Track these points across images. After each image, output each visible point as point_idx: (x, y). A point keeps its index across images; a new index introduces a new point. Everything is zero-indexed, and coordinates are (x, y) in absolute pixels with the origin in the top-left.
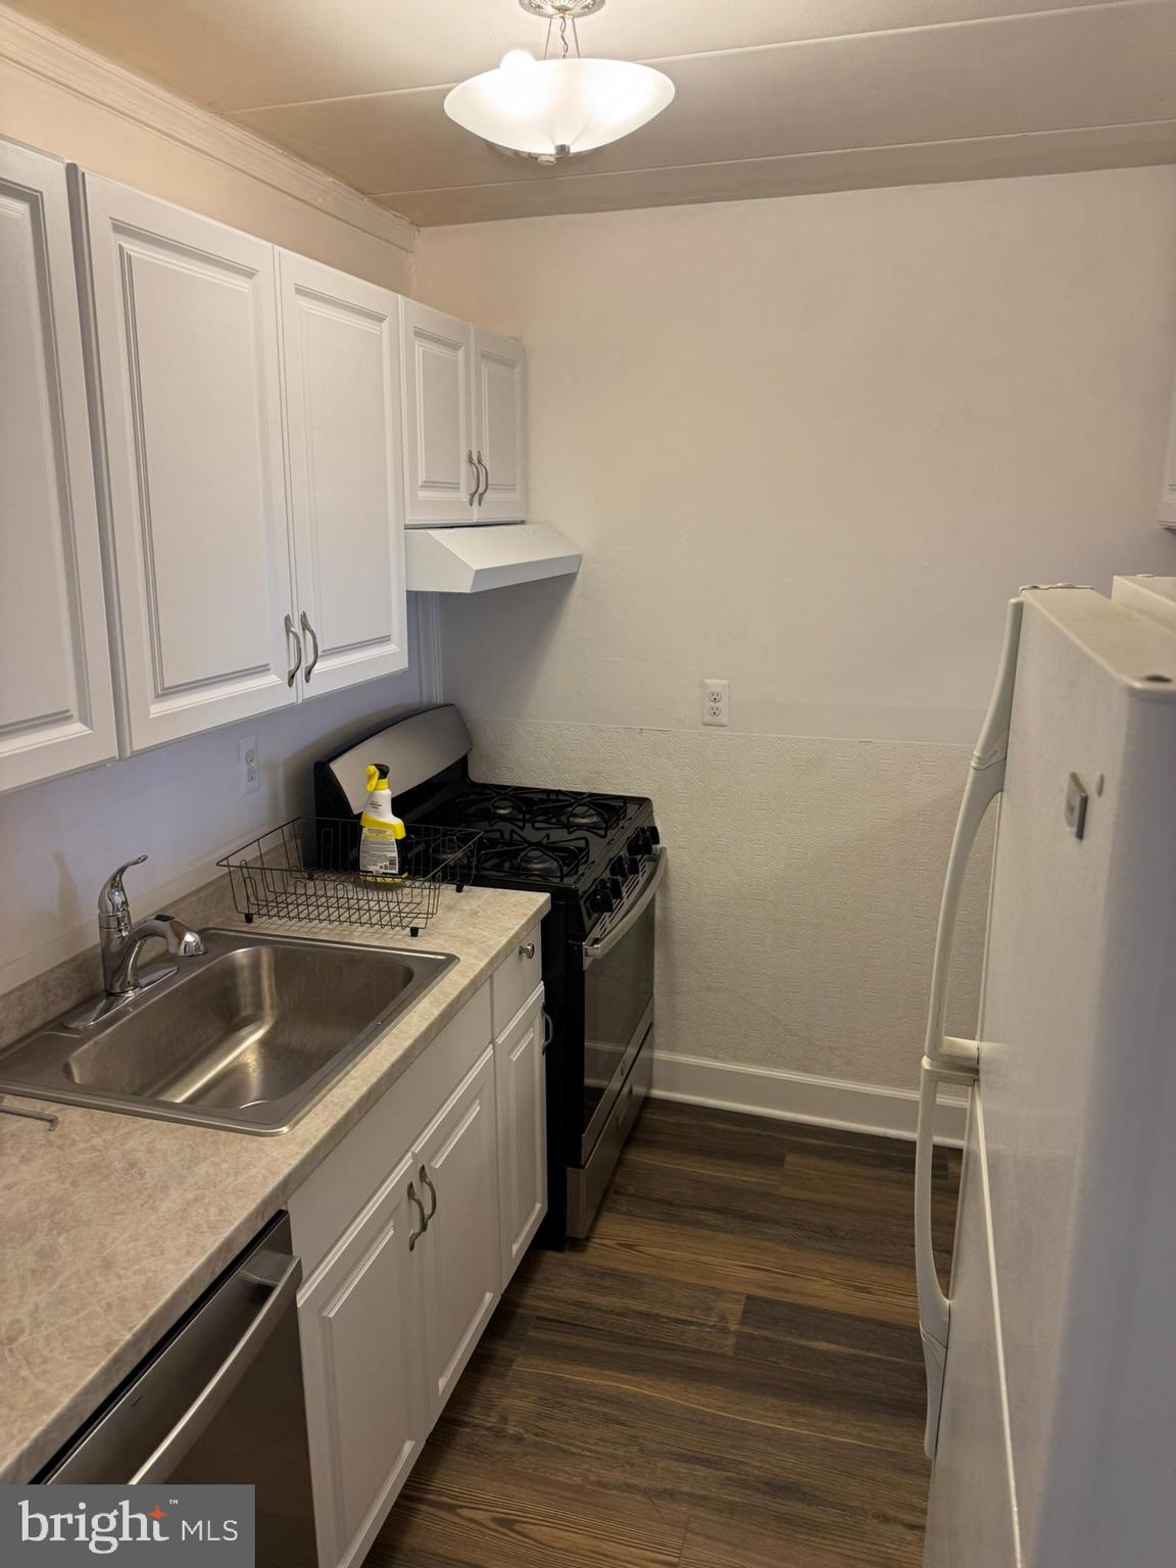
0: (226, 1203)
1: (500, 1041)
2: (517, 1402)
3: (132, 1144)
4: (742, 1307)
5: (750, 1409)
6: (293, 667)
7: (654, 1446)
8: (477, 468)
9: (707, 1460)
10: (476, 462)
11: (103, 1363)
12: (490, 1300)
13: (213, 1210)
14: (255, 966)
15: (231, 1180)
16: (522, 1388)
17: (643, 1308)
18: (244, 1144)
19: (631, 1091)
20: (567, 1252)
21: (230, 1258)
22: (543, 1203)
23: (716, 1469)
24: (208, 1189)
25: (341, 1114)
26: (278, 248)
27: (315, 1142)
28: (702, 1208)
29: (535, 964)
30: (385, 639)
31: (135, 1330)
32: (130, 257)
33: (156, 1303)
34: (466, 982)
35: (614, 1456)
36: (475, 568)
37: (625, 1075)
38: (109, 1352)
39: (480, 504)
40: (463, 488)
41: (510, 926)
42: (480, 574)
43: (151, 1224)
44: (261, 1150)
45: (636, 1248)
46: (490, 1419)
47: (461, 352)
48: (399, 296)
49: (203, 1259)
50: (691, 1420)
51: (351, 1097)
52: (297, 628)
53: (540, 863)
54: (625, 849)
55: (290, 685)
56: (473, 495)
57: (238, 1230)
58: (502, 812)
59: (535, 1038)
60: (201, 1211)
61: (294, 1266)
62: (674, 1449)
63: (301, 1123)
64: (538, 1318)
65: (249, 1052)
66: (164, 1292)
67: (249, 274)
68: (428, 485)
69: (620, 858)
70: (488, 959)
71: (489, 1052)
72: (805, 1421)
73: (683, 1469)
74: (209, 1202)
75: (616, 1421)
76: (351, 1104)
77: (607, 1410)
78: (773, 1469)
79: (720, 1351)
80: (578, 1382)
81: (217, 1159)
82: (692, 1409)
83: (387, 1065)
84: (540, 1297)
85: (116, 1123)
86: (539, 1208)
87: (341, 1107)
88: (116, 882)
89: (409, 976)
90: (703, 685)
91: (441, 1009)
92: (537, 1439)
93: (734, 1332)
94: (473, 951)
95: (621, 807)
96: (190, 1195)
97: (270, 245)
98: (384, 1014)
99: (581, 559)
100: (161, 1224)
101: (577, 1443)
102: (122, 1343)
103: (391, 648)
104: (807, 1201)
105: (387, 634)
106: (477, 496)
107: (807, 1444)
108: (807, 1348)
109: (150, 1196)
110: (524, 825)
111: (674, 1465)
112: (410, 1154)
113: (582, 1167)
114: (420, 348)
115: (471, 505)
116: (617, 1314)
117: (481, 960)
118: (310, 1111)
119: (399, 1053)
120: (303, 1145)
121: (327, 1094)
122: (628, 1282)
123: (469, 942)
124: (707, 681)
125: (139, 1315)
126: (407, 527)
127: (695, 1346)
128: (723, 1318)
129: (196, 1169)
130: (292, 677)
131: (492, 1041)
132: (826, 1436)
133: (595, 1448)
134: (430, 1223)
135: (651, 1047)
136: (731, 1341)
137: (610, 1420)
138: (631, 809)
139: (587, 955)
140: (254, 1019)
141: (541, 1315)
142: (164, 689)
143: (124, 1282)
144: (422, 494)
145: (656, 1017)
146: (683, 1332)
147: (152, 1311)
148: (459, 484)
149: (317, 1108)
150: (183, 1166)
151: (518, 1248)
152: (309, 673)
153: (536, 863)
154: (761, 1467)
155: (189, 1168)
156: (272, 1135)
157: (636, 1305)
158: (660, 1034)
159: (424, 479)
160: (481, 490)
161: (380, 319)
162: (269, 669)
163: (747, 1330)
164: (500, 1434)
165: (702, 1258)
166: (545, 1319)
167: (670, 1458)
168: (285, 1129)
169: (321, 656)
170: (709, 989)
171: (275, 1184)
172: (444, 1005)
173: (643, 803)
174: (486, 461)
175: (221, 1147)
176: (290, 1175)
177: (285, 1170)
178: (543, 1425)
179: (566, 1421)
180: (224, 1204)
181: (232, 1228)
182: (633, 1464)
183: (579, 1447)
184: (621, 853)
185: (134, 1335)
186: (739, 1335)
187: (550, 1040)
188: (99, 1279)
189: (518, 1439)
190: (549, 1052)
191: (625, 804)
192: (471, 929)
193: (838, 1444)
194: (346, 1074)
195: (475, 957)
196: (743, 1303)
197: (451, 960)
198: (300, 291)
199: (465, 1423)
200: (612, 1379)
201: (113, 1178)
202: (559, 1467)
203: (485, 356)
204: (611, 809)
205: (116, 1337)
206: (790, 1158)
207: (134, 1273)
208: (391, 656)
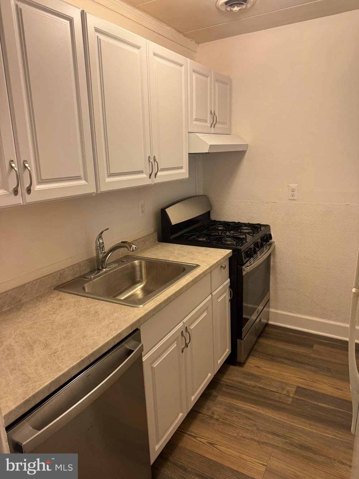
0: (121, 324)
1: (214, 294)
2: (218, 409)
3: (97, 307)
4: (295, 389)
5: (296, 421)
6: (151, 172)
7: (262, 428)
8: (213, 116)
9: (279, 435)
10: (213, 114)
11: (78, 361)
12: (210, 376)
13: (117, 325)
14: (141, 266)
15: (123, 318)
16: (220, 405)
17: (261, 386)
18: (129, 309)
19: (260, 320)
20: (237, 367)
21: (120, 339)
22: (229, 349)
23: (282, 438)
24: (116, 320)
25: (158, 303)
26: (148, 41)
27: (149, 310)
28: (283, 358)
29: (226, 272)
30: (181, 168)
31: (89, 354)
32: (100, 39)
33: (96, 348)
34: (202, 272)
35: (248, 429)
36: (210, 144)
37: (259, 314)
38: (80, 359)
39: (214, 128)
40: (208, 121)
41: (218, 258)
42: (211, 146)
43: (98, 328)
44: (134, 311)
45: (260, 368)
46: (209, 413)
47: (209, 78)
48: (188, 59)
49: (111, 337)
50: (275, 422)
51: (162, 299)
52: (152, 160)
53: (230, 242)
54: (260, 239)
55: (150, 178)
56: (212, 124)
57: (123, 331)
58: (220, 228)
59: (226, 297)
60: (113, 325)
61: (141, 345)
62: (268, 430)
63: (146, 305)
64: (227, 385)
65: (138, 290)
66: (99, 345)
67: (138, 48)
68: (196, 120)
69: (257, 242)
70: (209, 266)
71: (210, 296)
72: (315, 428)
73: (271, 436)
74: (116, 323)
75: (250, 419)
76: (161, 301)
77: (247, 415)
78: (302, 441)
79: (287, 402)
80: (237, 405)
81: (121, 312)
82: (276, 419)
83: (174, 292)
84: (228, 379)
85: (94, 301)
86: (228, 351)
87: (159, 302)
88: (100, 236)
89: (184, 270)
90: (289, 186)
91: (193, 279)
92: (223, 420)
93: (292, 397)
94: (205, 264)
95: (259, 227)
96: (111, 321)
97: (145, 39)
98: (175, 279)
99: (248, 146)
100: (101, 328)
101: (236, 423)
102: (84, 357)
103: (183, 171)
104: (321, 359)
105: (182, 166)
106: (213, 125)
107: (315, 435)
108: (318, 405)
109: (100, 321)
110: (226, 232)
111: (268, 435)
112: (182, 322)
113: (243, 339)
114: (195, 76)
115: (211, 127)
116: (252, 387)
117: (207, 266)
118: (149, 302)
119: (179, 289)
120: (146, 310)
121: (155, 298)
122: (256, 378)
123: (204, 262)
124: (290, 185)
125: (90, 350)
126: (189, 133)
127: (278, 399)
128: (288, 392)
129: (114, 315)
130: (150, 175)
131: (211, 294)
132: (322, 434)
133: (241, 426)
134: (189, 345)
135: (269, 307)
136: (291, 400)
137: (247, 418)
138: (262, 228)
139: (244, 271)
140: (140, 282)
141: (228, 384)
142: (110, 174)
143: (88, 342)
144: (194, 122)
145: (270, 298)
146: (274, 395)
147: (94, 350)
148: (207, 120)
149: (151, 301)
150: (110, 313)
151: (220, 361)
152: (156, 174)
153: (229, 242)
154: (298, 440)
155: (112, 314)
156: (137, 307)
157: (258, 385)
158: (272, 303)
159: (195, 118)
160: (214, 123)
161: (181, 65)
162: (143, 172)
163: (297, 397)
164: (212, 418)
165: (282, 373)
166: (229, 386)
167: (266, 433)
168: (141, 306)
169: (160, 171)
170: (289, 289)
171: (136, 320)
172: (194, 278)
173: (267, 227)
174: (216, 114)
175: (122, 310)
176: (141, 318)
177: (140, 317)
178: (225, 417)
179: (233, 417)
180: (120, 324)
181: (121, 330)
182: (254, 433)
183: (237, 425)
184: (258, 241)
185: (88, 355)
186: (293, 398)
187: (231, 298)
188: (81, 340)
189: (217, 420)
190: (231, 301)
191: (261, 226)
192: (205, 258)
193: (327, 437)
194: (162, 293)
195: (205, 266)
196: (296, 388)
197: (198, 266)
198: (155, 54)
199: (200, 412)
200: (250, 406)
201: (90, 315)
202: (230, 430)
203: (217, 80)
204: (255, 228)
205: (83, 355)
206: (315, 346)
207: (91, 340)
208: (183, 173)
